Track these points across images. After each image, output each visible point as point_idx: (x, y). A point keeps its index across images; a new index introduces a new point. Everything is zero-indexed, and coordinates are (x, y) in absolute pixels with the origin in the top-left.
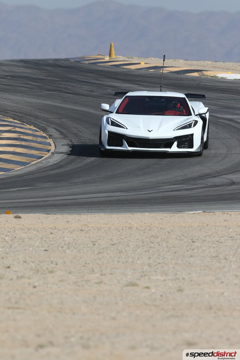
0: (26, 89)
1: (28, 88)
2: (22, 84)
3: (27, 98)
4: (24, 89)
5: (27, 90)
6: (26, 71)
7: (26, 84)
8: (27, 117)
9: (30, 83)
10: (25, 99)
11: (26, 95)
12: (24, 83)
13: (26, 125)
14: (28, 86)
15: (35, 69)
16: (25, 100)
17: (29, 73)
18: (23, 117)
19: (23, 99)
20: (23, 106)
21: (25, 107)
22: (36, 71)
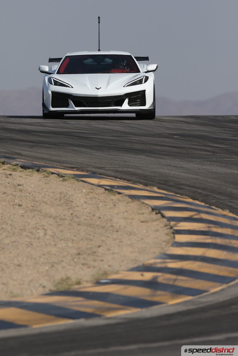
0: (205, 153)
1: (209, 151)
2: (199, 145)
3: (210, 166)
4: (202, 153)
5: (207, 155)
6: (201, 129)
7: (205, 146)
8: (216, 196)
9: (210, 145)
10: (208, 167)
11: (208, 161)
12: (201, 145)
13: (216, 208)
14: (209, 149)
15: (214, 126)
16: (208, 169)
17: (205, 131)
18: (208, 195)
19: (204, 167)
20: (207, 179)
21: (210, 180)
22: (216, 129)
